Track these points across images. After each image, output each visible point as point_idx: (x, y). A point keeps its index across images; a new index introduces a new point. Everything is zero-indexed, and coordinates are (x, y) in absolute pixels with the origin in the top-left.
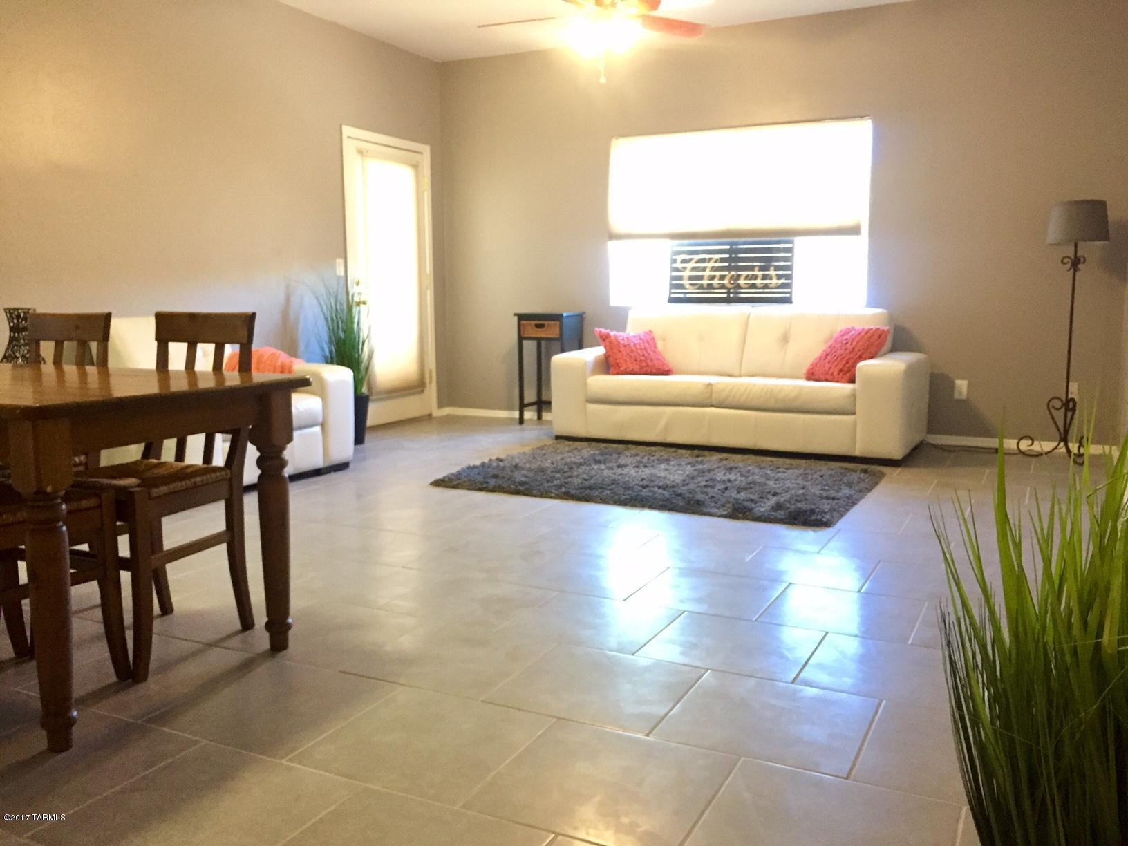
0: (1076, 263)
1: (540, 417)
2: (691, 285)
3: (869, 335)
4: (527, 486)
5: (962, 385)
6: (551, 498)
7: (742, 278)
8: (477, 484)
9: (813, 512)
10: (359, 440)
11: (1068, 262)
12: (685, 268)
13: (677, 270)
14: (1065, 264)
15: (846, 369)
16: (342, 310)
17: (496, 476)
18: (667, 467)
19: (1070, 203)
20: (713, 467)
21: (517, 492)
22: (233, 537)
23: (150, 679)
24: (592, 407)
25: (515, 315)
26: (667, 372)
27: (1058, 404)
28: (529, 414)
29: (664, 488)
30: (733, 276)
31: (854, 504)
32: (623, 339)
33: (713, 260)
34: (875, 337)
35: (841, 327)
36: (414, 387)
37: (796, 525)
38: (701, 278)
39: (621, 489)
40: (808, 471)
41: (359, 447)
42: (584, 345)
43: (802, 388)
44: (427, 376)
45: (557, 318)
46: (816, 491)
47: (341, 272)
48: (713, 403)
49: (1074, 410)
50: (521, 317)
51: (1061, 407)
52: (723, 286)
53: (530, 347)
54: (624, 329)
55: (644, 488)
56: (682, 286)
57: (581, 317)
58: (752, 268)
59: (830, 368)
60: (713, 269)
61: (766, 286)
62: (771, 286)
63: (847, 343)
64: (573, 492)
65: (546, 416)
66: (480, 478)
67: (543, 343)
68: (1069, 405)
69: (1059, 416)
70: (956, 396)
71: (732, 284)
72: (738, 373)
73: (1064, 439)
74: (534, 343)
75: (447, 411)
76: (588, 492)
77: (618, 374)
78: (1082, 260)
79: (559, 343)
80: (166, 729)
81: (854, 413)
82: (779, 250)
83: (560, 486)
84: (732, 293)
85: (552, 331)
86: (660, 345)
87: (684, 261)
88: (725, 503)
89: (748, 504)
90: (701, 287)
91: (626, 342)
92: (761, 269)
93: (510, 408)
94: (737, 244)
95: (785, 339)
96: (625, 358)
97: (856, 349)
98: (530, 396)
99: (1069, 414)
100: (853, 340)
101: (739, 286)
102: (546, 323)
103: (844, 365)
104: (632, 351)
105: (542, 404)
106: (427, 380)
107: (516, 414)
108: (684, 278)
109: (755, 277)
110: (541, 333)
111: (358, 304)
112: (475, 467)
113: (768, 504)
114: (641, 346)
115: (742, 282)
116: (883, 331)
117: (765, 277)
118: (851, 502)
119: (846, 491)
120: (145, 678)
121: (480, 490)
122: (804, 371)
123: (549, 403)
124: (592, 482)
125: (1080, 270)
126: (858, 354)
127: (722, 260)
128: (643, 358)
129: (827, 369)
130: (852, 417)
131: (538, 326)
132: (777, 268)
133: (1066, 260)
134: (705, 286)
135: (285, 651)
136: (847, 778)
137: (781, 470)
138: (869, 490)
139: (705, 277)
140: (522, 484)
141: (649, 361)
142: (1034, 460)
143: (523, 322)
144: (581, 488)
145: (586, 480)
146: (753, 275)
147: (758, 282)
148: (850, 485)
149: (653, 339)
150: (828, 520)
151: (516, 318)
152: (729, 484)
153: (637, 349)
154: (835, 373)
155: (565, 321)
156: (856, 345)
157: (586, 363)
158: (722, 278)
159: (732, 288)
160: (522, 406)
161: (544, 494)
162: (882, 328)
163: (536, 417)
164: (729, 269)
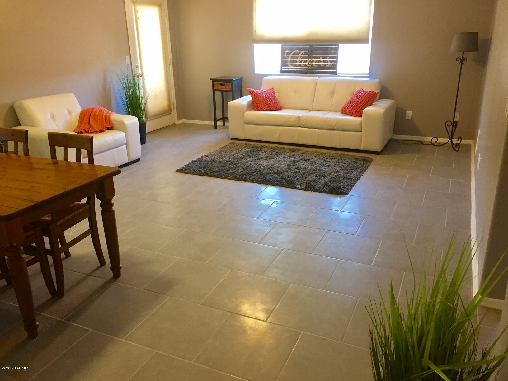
0: (463, 60)
1: (224, 125)
2: (291, 65)
3: (369, 94)
4: (218, 173)
5: (409, 113)
6: (229, 179)
7: (314, 62)
8: (197, 172)
9: (339, 188)
10: (143, 142)
11: (459, 60)
12: (288, 56)
13: (285, 57)
14: (458, 61)
15: (358, 111)
16: (131, 83)
17: (204, 167)
18: (279, 159)
19: (463, 33)
20: (299, 159)
21: (214, 176)
22: (93, 231)
23: (65, 296)
24: (247, 126)
25: (211, 79)
26: (279, 109)
27: (449, 124)
28: (219, 123)
29: (278, 173)
30: (310, 60)
31: (358, 180)
32: (260, 94)
33: (301, 53)
34: (372, 96)
35: (358, 88)
36: (167, 112)
37: (333, 194)
38: (296, 62)
39: (259, 175)
40: (340, 161)
41: (143, 145)
42: (243, 95)
43: (339, 119)
44: (172, 106)
45: (230, 81)
46: (342, 174)
47: (128, 62)
48: (300, 125)
49: (456, 127)
50: (214, 80)
51: (451, 125)
52: (306, 66)
53: (218, 94)
54: (260, 89)
55: (269, 174)
56: (287, 65)
57: (241, 80)
58: (319, 57)
59: (351, 110)
60: (301, 57)
61: (325, 66)
62: (327, 66)
63: (360, 98)
64: (238, 176)
65: (226, 124)
66: (198, 169)
67: (224, 92)
68: (454, 124)
69: (450, 129)
70: (407, 118)
71: (310, 65)
72: (311, 109)
73: (451, 139)
74: (220, 92)
75: (182, 121)
76: (245, 176)
77: (258, 111)
78: (465, 60)
79: (231, 93)
80: (74, 324)
81: (361, 131)
82: (331, 49)
83: (232, 174)
84: (310, 69)
85: (228, 87)
86: (277, 95)
87: (288, 53)
88: (303, 182)
89: (312, 183)
90: (296, 66)
91: (261, 95)
92: (323, 58)
93: (210, 120)
94: (312, 45)
95: (332, 93)
96: (261, 103)
97: (363, 101)
98: (219, 116)
99: (454, 129)
100: (362, 96)
101: (313, 66)
102: (225, 83)
103: (358, 109)
104: (264, 100)
105: (225, 119)
106: (172, 109)
107: (213, 123)
108: (288, 61)
109: (320, 62)
110: (223, 88)
111: (138, 77)
112: (195, 161)
113: (321, 182)
114: (268, 96)
115: (314, 64)
116: (376, 93)
117: (324, 62)
118: (357, 179)
119: (355, 173)
120: (63, 296)
121: (198, 175)
122: (340, 109)
123: (227, 118)
124: (246, 171)
125: (464, 64)
126: (364, 104)
127: (305, 53)
128: (269, 103)
129: (350, 110)
130: (359, 133)
131: (221, 85)
132: (330, 58)
133: (458, 59)
134: (298, 65)
135: (119, 278)
136: (341, 341)
137: (328, 160)
138: (365, 170)
139: (298, 61)
140: (216, 172)
141: (271, 104)
142: (437, 148)
143: (214, 83)
144: (242, 175)
145: (244, 169)
146: (319, 60)
147: (322, 64)
148: (357, 169)
149: (274, 92)
150: (346, 191)
151: (211, 80)
152: (305, 171)
153: (266, 98)
154: (354, 112)
155: (234, 82)
156: (363, 99)
157: (243, 106)
158: (305, 62)
159: (309, 67)
160: (216, 120)
161: (226, 177)
162: (375, 91)
163: (222, 125)
164: (308, 57)
